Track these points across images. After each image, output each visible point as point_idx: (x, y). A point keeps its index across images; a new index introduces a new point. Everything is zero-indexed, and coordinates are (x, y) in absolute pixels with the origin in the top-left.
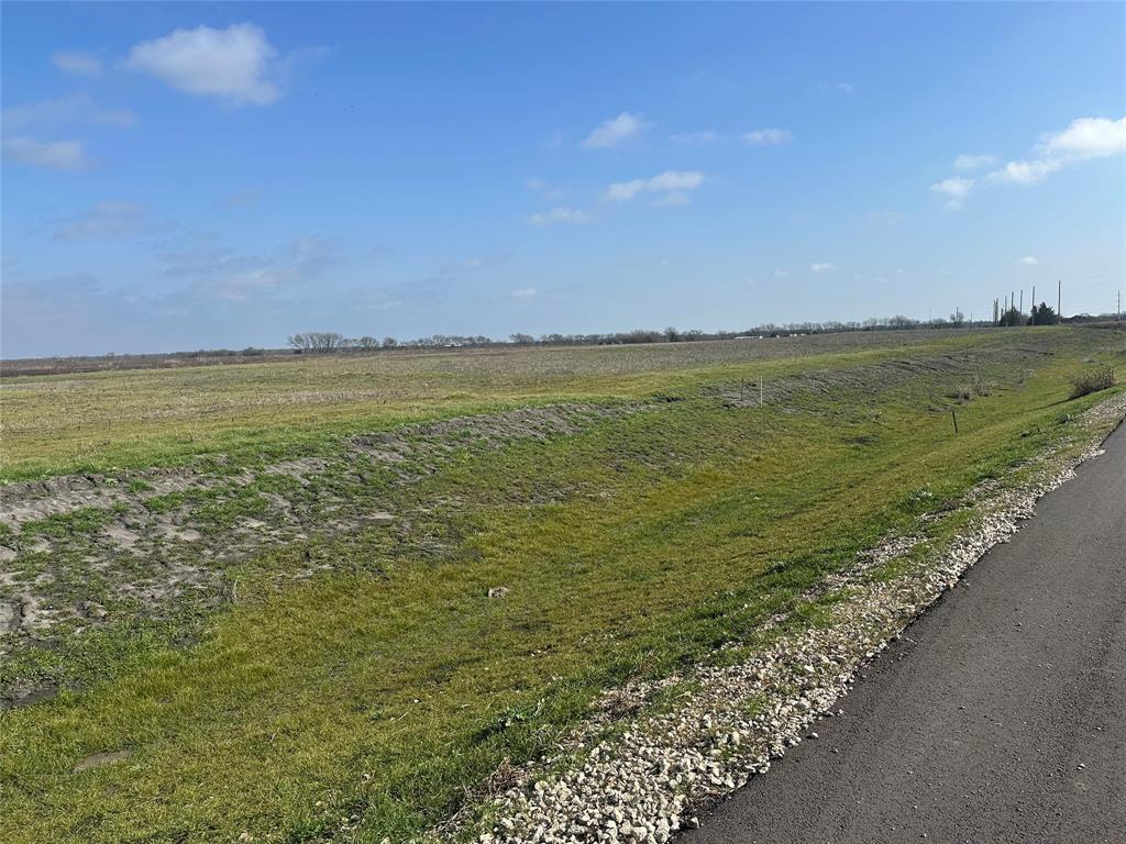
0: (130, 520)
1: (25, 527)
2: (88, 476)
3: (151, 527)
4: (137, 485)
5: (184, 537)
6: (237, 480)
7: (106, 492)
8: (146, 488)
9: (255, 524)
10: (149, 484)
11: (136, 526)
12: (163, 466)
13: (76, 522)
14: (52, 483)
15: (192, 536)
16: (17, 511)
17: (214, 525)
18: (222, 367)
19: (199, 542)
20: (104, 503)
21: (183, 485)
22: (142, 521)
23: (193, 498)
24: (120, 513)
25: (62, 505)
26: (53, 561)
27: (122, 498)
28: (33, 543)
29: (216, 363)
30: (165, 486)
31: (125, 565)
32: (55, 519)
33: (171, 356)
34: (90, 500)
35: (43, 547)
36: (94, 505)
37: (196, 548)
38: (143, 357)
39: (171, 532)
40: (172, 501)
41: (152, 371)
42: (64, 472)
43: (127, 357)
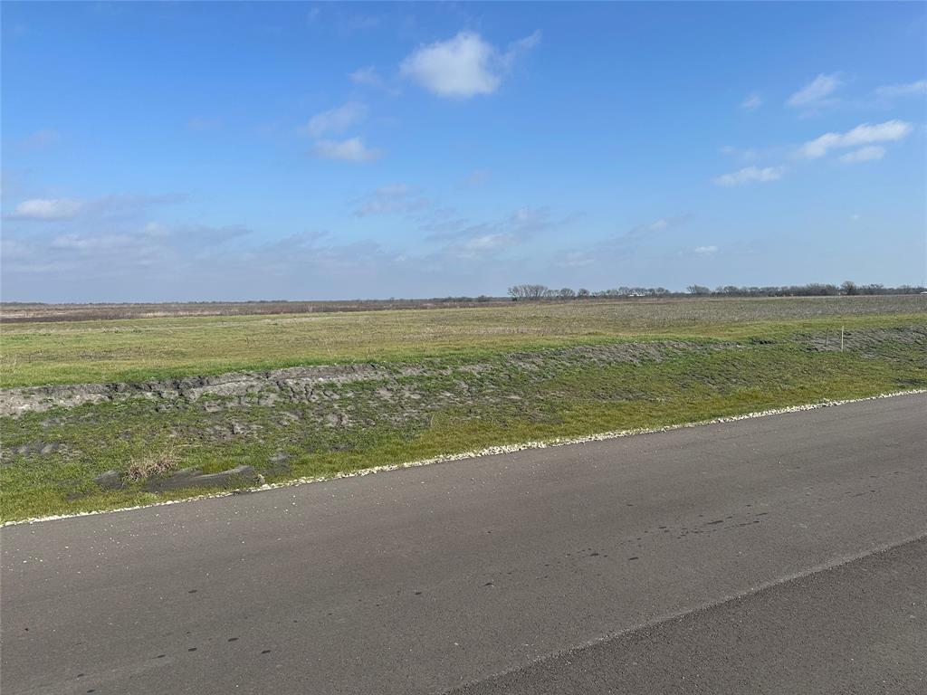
0: (389, 387)
1: (343, 385)
2: (372, 364)
3: (399, 390)
4: (394, 371)
5: (412, 397)
6: (444, 372)
7: (380, 373)
8: (398, 372)
9: (448, 394)
10: (400, 371)
11: (391, 390)
12: (407, 362)
13: (365, 385)
14: (355, 367)
15: (416, 397)
16: (340, 378)
17: (428, 393)
18: (458, 309)
19: (420, 400)
20: (378, 378)
21: (416, 373)
22: (395, 388)
23: (420, 379)
24: (385, 382)
25: (359, 377)
26: (355, 401)
27: (387, 376)
28: (347, 392)
29: (455, 307)
30: (407, 372)
31: (385, 406)
32: (357, 382)
33: (430, 301)
34: (372, 376)
35: (350, 395)
36: (374, 378)
37: (418, 402)
38: (412, 301)
39: (407, 394)
40: (410, 380)
41: (415, 311)
42: (361, 362)
43: (402, 301)
